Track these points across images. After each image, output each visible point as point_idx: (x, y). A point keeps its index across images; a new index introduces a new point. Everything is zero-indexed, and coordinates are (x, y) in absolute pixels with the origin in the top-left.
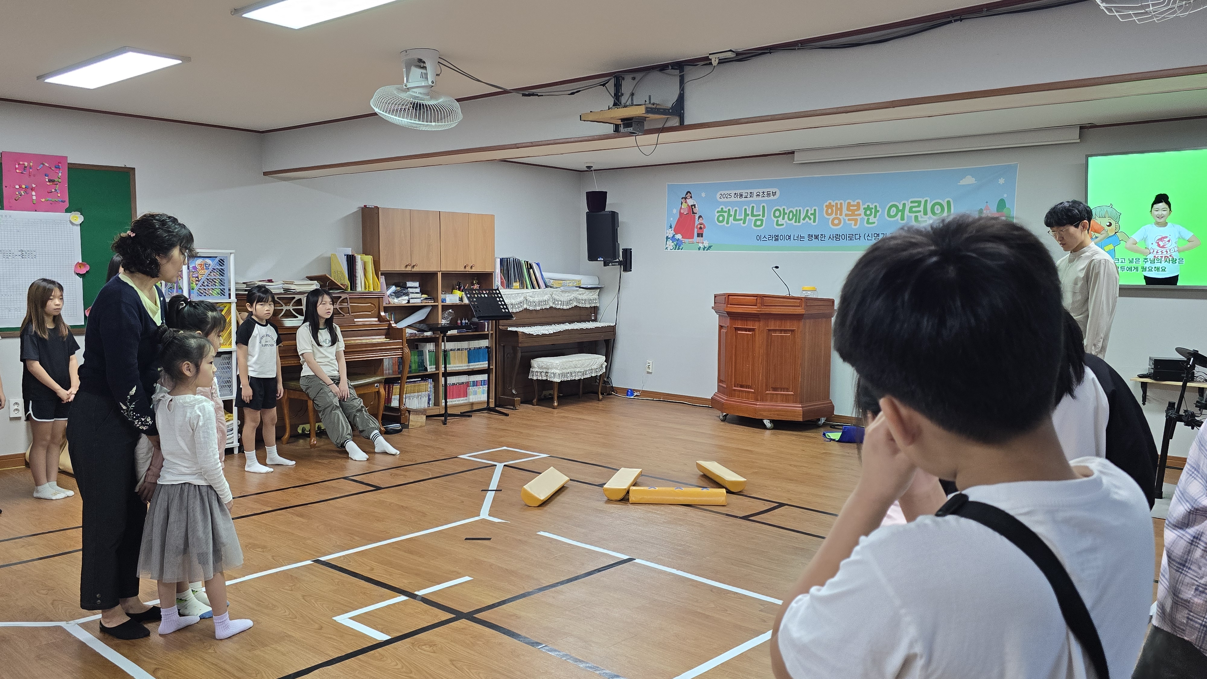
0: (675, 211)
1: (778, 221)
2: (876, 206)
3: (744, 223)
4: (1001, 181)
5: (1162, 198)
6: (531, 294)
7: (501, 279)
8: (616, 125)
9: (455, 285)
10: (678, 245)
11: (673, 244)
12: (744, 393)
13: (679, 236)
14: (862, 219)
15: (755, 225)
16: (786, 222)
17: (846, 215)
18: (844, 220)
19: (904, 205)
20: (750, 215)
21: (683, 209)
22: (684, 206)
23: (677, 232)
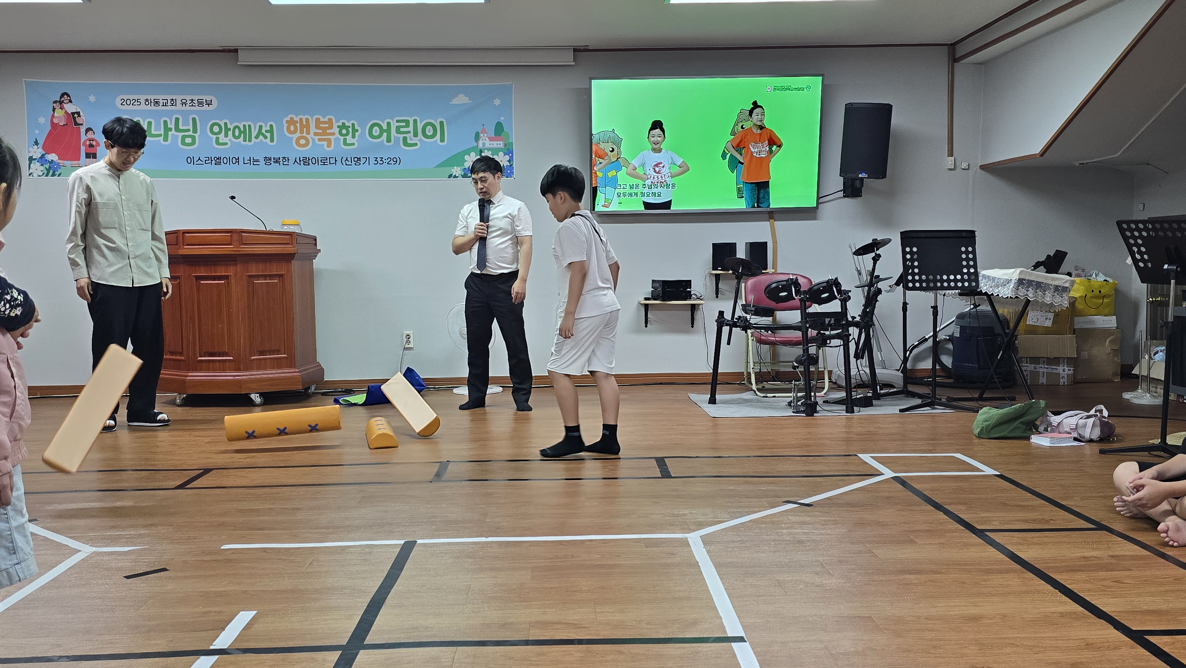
0: (42, 120)
1: (217, 139)
2: (353, 125)
3: (166, 139)
4: (497, 102)
10: (52, 170)
11: (42, 168)
12: (218, 364)
13: (53, 157)
14: (337, 140)
15: (183, 143)
16: (230, 140)
17: (315, 134)
18: (313, 140)
19: (389, 124)
20: (173, 129)
21: (57, 117)
22: (59, 113)
23: (48, 148)
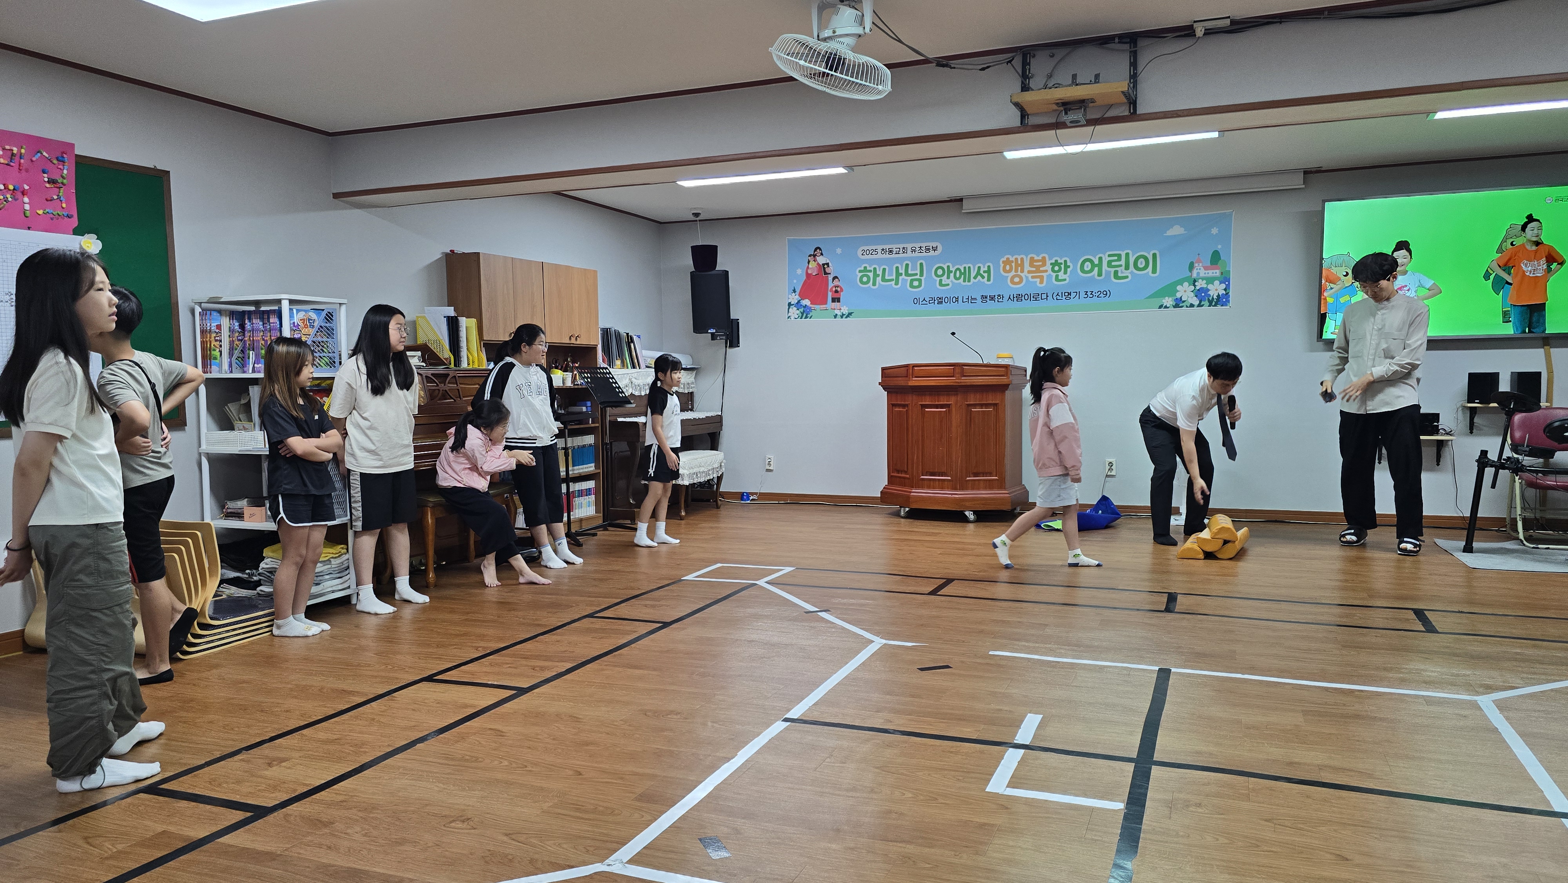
1: (941, 280)
2: (1065, 261)
3: (897, 284)
4: (1214, 231)
5: (1402, 245)
6: (635, 375)
10: (805, 313)
11: (798, 312)
12: (937, 482)
13: (806, 302)
14: (1050, 276)
15: (912, 286)
16: (952, 281)
17: (1029, 272)
18: (1027, 277)
19: (1100, 259)
20: (904, 274)
21: (811, 268)
22: (813, 265)
23: (803, 296)
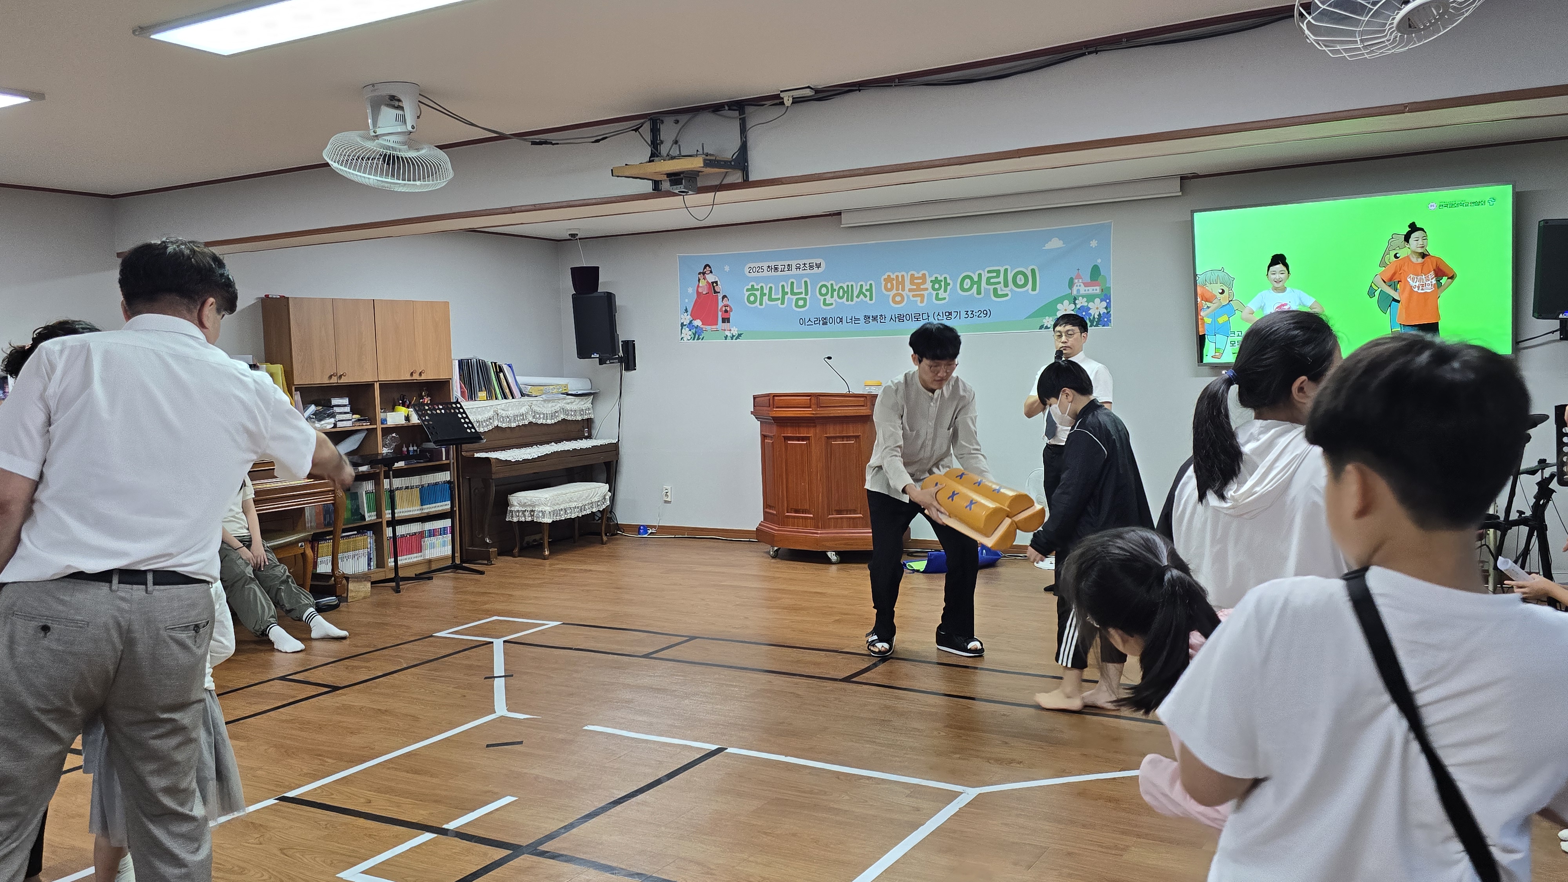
0: (690, 290)
1: (825, 300)
2: (945, 278)
3: (783, 303)
4: (1094, 244)
5: (1278, 259)
6: (503, 406)
7: (461, 388)
8: (655, 181)
9: (396, 401)
10: (697, 334)
11: (690, 333)
12: (801, 520)
13: (698, 322)
14: (930, 295)
15: (797, 306)
16: (835, 300)
17: (910, 290)
18: (908, 297)
19: (980, 275)
20: (789, 293)
21: (701, 287)
22: (703, 283)
23: (694, 317)
